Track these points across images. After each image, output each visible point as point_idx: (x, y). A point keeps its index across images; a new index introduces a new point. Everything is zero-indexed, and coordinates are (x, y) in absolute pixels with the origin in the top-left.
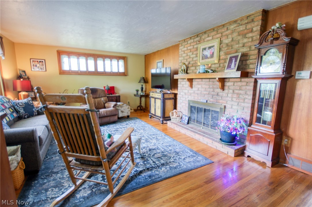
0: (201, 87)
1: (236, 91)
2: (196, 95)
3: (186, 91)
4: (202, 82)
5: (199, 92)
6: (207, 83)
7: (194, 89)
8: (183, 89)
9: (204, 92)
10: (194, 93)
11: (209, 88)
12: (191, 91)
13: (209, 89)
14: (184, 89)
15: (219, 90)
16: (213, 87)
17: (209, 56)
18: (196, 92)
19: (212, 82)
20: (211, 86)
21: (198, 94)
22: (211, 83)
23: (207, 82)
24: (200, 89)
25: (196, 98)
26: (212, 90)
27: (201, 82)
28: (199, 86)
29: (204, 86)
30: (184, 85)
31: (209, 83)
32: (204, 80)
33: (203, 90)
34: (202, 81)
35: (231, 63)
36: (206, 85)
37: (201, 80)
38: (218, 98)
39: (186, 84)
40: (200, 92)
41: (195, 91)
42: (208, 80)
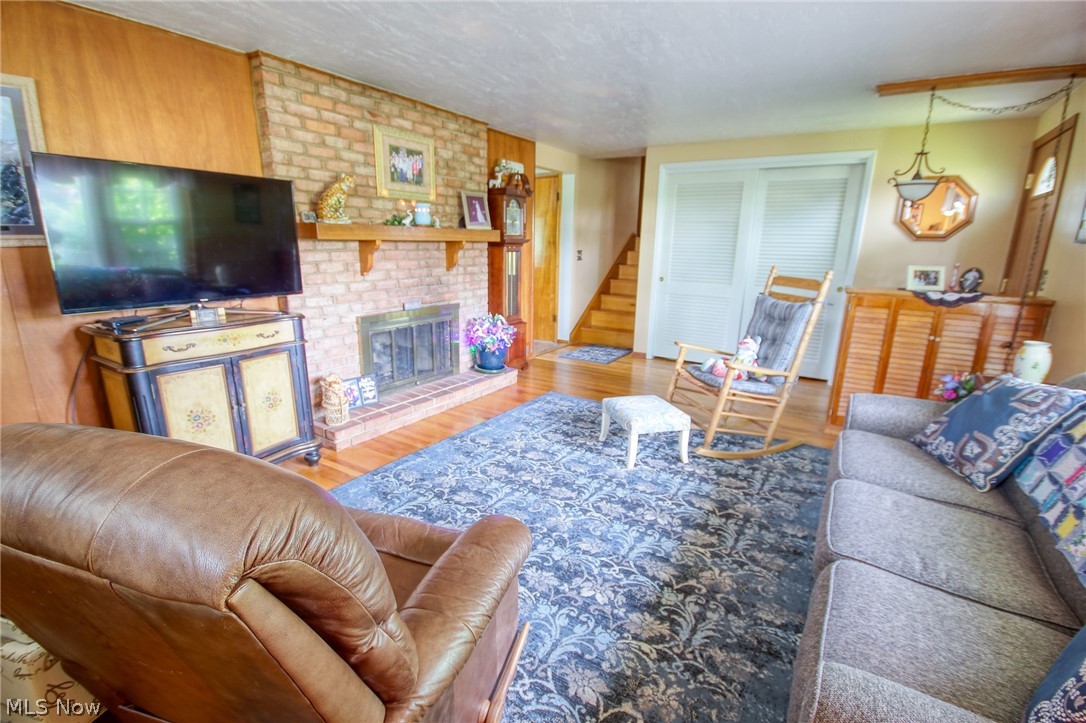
0: (395, 267)
1: (469, 269)
2: (384, 296)
3: (339, 289)
4: (398, 252)
5: (391, 283)
6: (412, 255)
7: (371, 276)
8: (319, 281)
9: (406, 281)
10: (375, 288)
11: (420, 267)
12: (360, 284)
13: (418, 272)
14: (325, 282)
15: (441, 270)
16: (427, 263)
17: (410, 175)
18: (380, 284)
19: (424, 250)
20: (423, 263)
21: (387, 291)
22: (421, 253)
23: (410, 250)
24: (393, 273)
25: (383, 304)
26: (425, 271)
27: (393, 253)
28: (390, 265)
29: (402, 264)
30: (323, 267)
31: (415, 253)
32: (400, 245)
33: (401, 274)
34: (397, 248)
35: (475, 210)
36: (410, 260)
37: (392, 245)
38: (440, 290)
39: (330, 261)
40: (395, 282)
41: (379, 281)
42: (413, 246)
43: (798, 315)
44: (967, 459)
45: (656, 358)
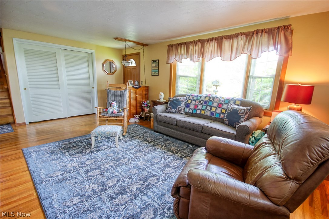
43: (125, 94)
44: (180, 110)
45: (29, 123)
